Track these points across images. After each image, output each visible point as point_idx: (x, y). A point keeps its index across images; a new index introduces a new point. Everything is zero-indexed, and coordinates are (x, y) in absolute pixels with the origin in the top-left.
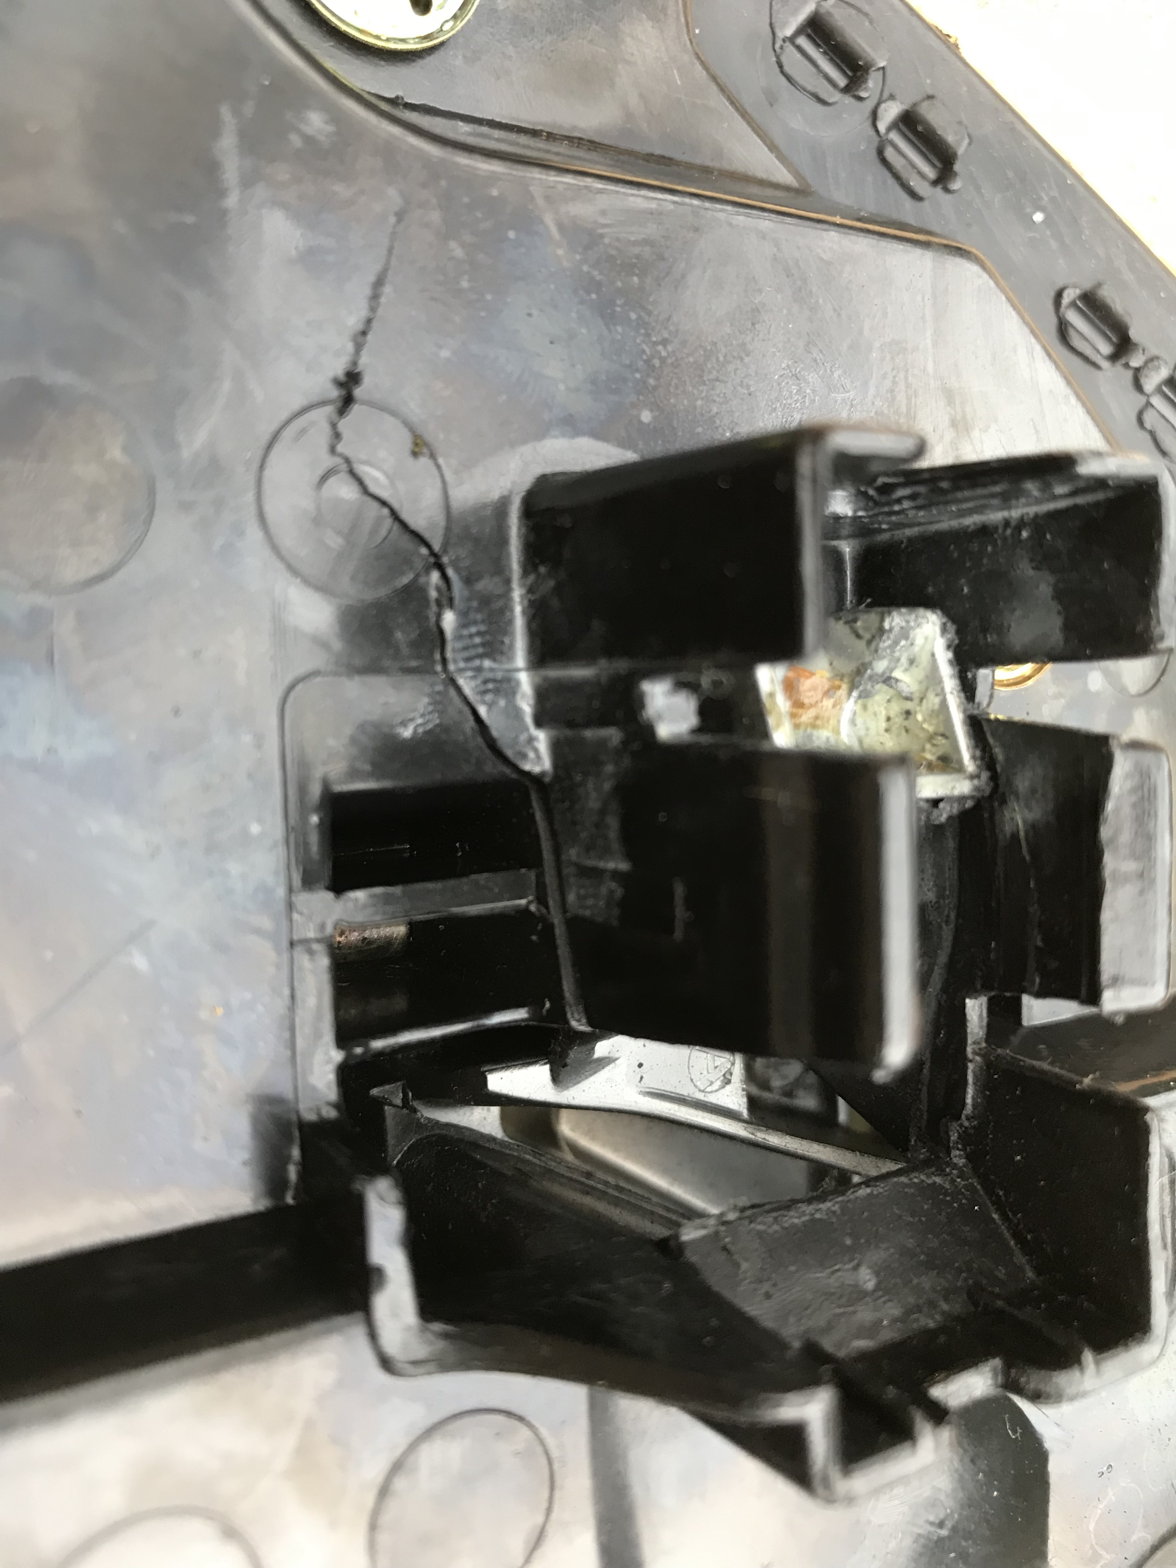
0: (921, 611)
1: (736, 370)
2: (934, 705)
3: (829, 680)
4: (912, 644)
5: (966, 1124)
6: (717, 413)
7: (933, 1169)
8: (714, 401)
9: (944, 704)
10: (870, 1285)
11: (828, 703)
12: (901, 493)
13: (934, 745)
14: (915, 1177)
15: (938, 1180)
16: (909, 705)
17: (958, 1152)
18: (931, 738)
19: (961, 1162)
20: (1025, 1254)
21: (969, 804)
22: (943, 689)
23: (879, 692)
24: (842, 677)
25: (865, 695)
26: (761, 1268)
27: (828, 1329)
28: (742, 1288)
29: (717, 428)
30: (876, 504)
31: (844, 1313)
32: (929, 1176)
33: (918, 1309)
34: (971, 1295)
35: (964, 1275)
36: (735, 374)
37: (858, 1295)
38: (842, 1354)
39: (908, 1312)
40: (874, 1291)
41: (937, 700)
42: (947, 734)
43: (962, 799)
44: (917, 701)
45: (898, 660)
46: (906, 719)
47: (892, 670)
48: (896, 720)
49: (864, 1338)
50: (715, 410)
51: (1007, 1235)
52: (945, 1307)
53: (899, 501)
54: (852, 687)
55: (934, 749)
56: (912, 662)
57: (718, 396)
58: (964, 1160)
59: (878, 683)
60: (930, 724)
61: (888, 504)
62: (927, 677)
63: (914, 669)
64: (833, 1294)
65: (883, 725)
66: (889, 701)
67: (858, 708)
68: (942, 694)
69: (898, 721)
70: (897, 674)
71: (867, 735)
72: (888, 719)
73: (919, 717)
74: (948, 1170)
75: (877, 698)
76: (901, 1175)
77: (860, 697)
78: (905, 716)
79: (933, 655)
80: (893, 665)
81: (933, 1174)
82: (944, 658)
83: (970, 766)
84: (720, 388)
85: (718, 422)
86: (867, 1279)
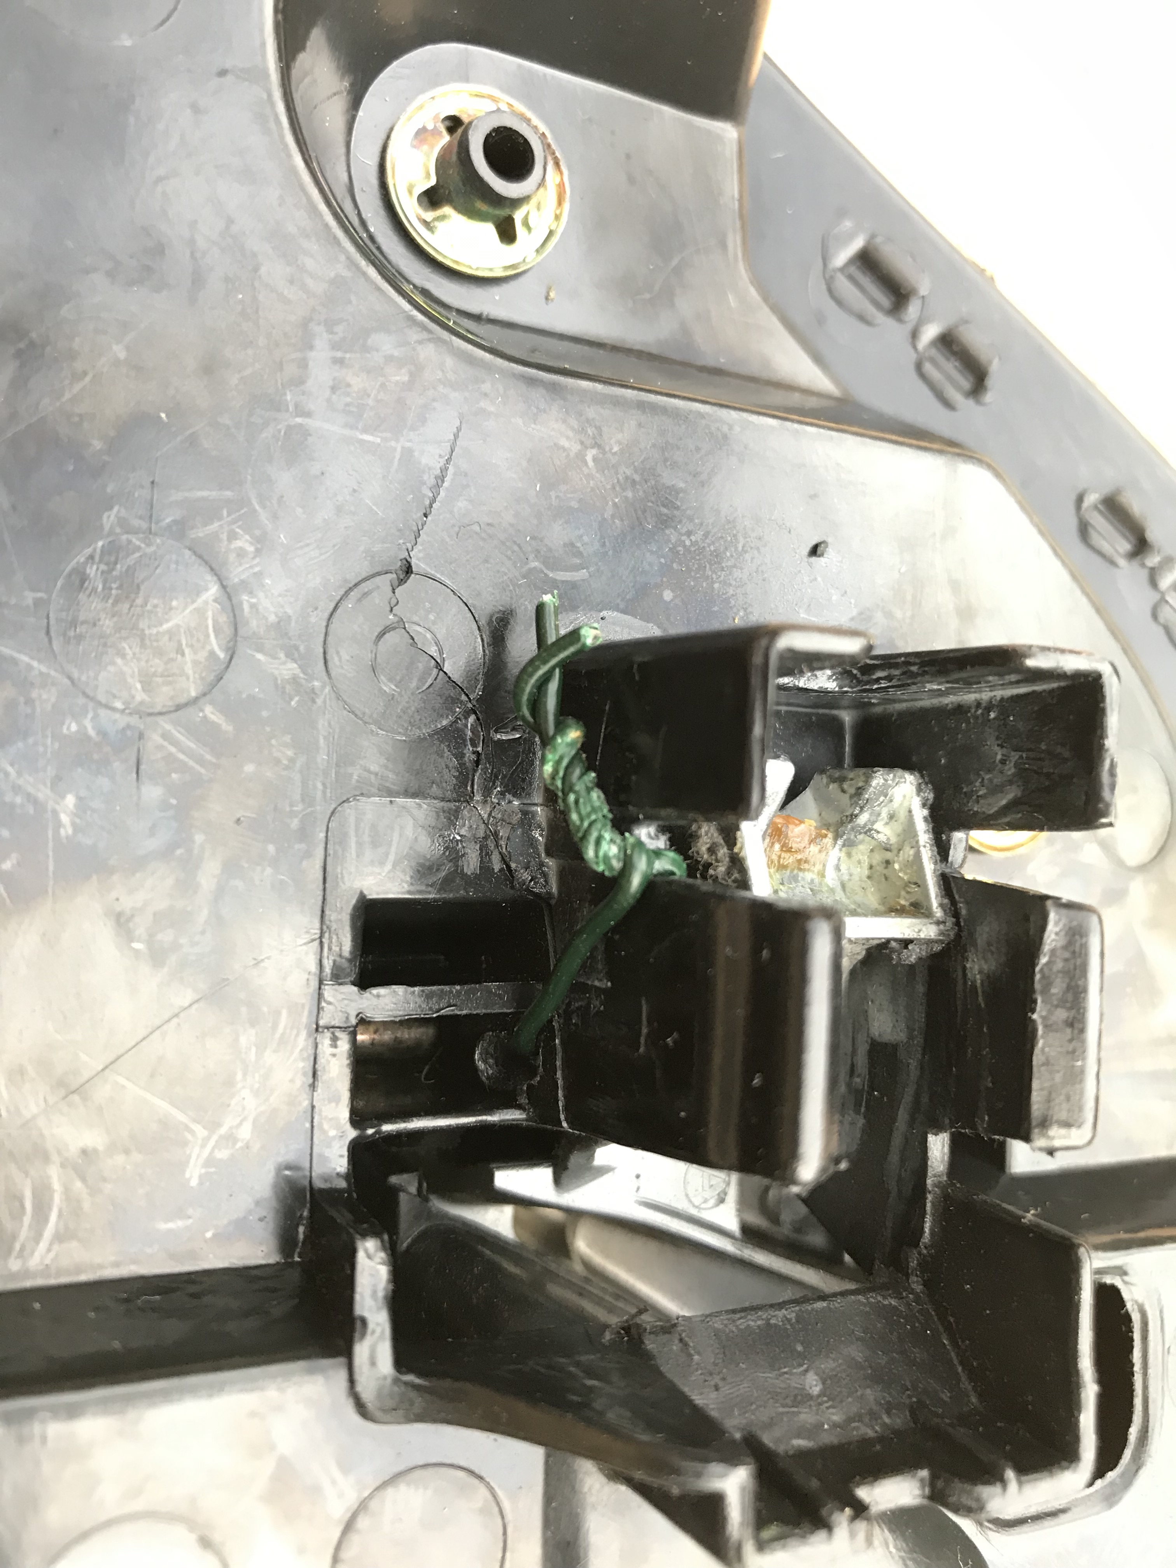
0: (899, 772)
1: (752, 559)
2: (909, 856)
3: (816, 828)
4: (891, 801)
5: (925, 1252)
6: (733, 595)
7: (890, 1292)
8: (730, 585)
9: (918, 856)
10: (816, 1390)
11: (814, 849)
12: (880, 674)
13: (908, 892)
14: (872, 1297)
15: (894, 1302)
16: (889, 855)
17: (915, 1279)
18: (907, 884)
19: (918, 1288)
20: (971, 1380)
21: (937, 948)
22: (917, 842)
23: (862, 842)
24: (827, 826)
25: (849, 844)
26: (714, 1362)
27: (770, 1425)
28: (693, 1378)
29: (731, 607)
30: (859, 682)
31: (788, 1412)
32: (885, 1298)
33: (859, 1418)
34: (913, 1412)
35: (909, 1392)
36: (752, 562)
37: (801, 1398)
38: (781, 1449)
39: (849, 1420)
40: (819, 1396)
41: (912, 852)
42: (919, 882)
43: (929, 942)
44: (895, 852)
45: (879, 814)
46: (886, 868)
47: (873, 823)
48: (878, 868)
49: (803, 1438)
50: (731, 592)
51: (956, 1362)
52: (887, 1420)
53: (878, 680)
54: (837, 837)
55: (907, 896)
56: (892, 817)
57: (735, 580)
58: (921, 1287)
59: (860, 833)
60: (906, 873)
61: (868, 682)
62: (904, 830)
63: (893, 823)
64: (777, 1394)
65: (866, 872)
66: (872, 851)
67: (843, 855)
68: (916, 846)
69: (880, 869)
70: (878, 826)
71: (850, 880)
72: (871, 867)
73: (897, 866)
74: (904, 1294)
75: (861, 847)
76: (859, 1294)
77: (844, 846)
78: (884, 865)
79: (910, 811)
80: (873, 818)
81: (889, 1295)
82: (920, 814)
83: (938, 913)
84: (737, 573)
85: (733, 602)
86: (813, 1384)
